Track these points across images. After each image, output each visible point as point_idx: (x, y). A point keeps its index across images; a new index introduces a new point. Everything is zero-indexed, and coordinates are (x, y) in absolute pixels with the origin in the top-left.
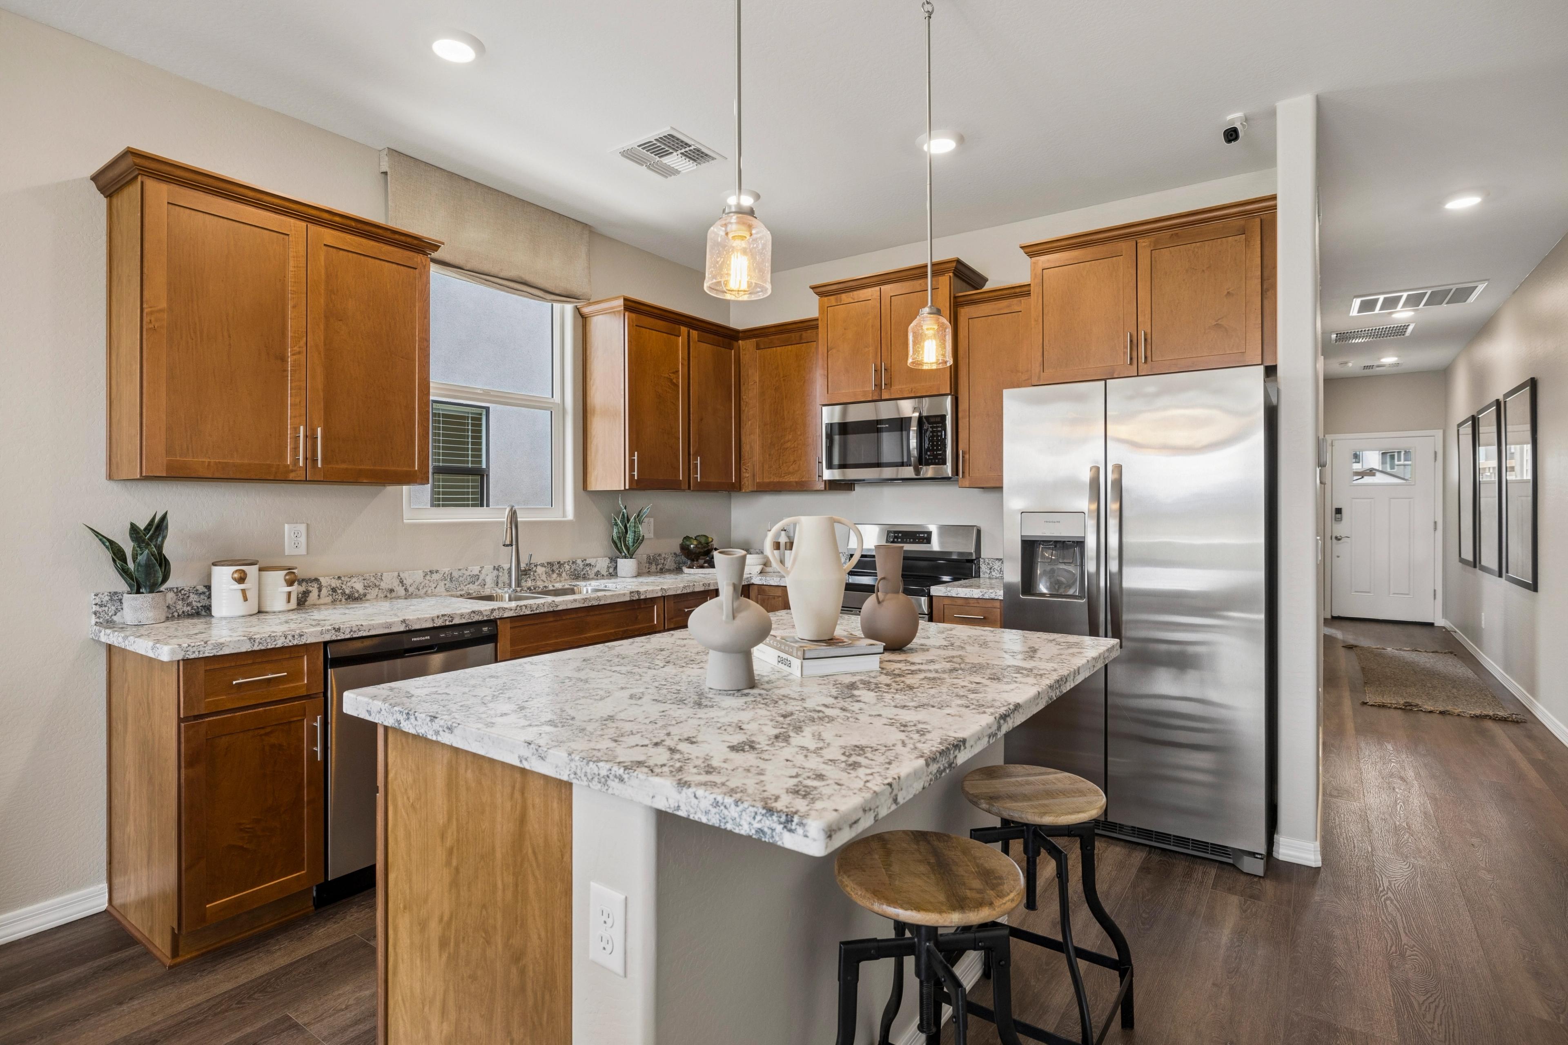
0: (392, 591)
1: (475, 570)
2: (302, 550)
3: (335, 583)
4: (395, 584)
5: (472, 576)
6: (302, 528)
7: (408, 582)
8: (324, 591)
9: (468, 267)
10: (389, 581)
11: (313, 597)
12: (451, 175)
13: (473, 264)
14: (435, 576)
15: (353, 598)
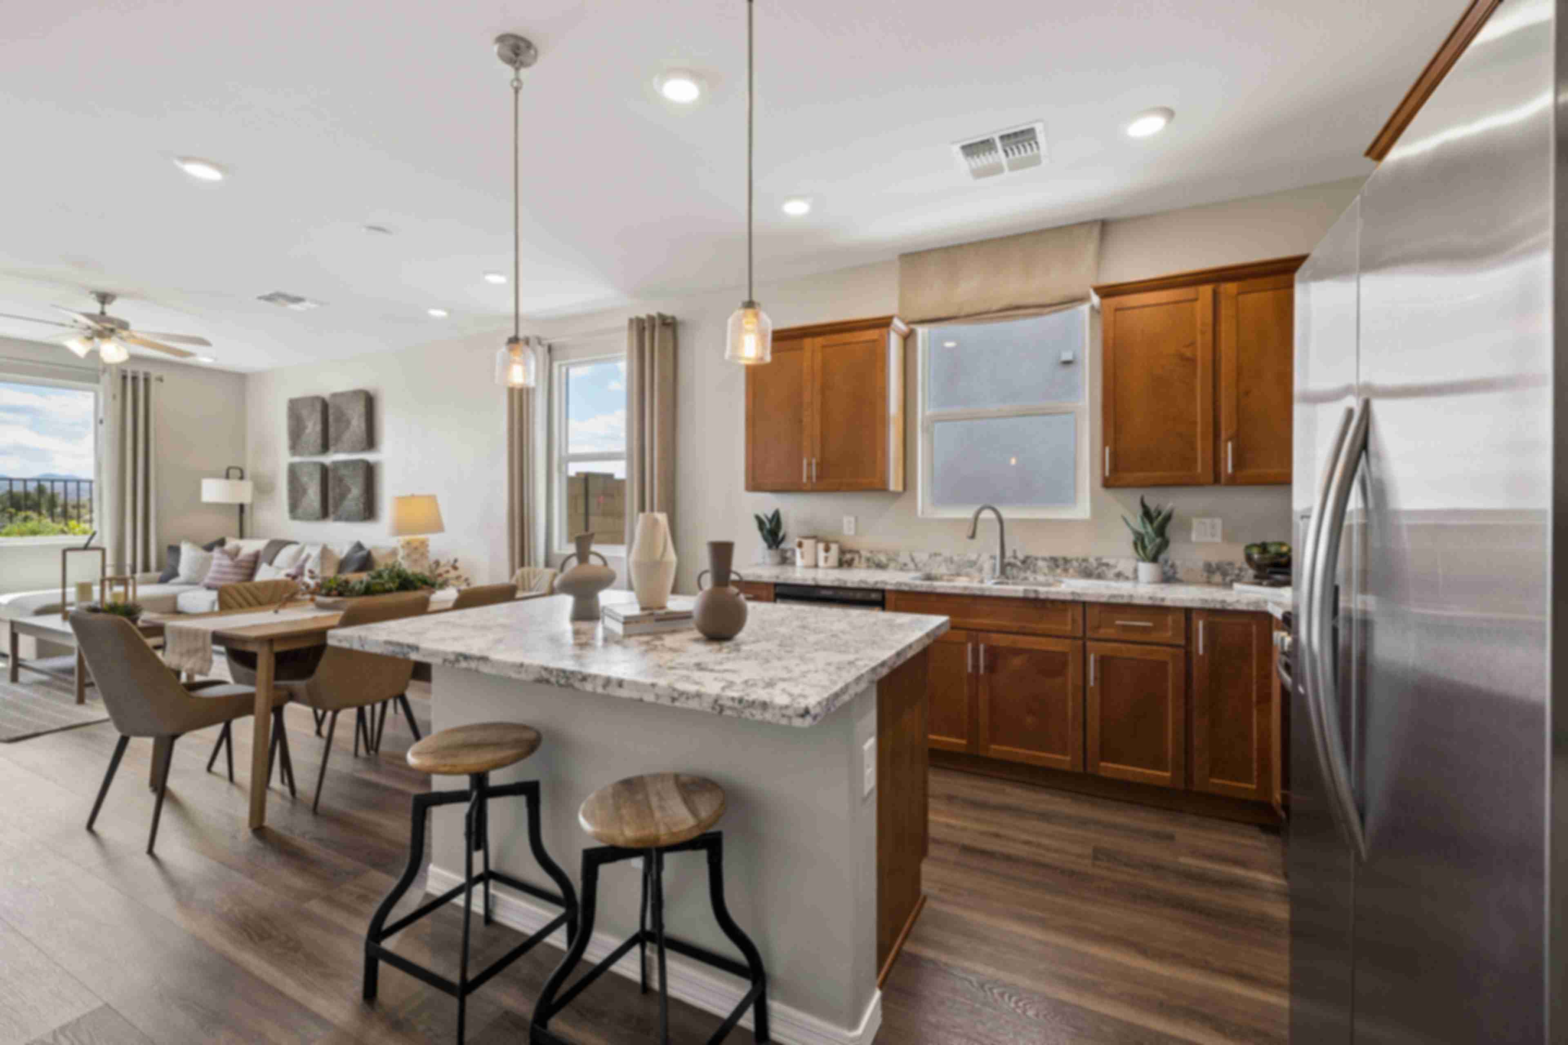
0: (905, 565)
1: (973, 557)
2: (852, 533)
3: (869, 555)
4: (908, 560)
5: (969, 561)
6: (852, 519)
7: (917, 560)
8: (863, 560)
9: (963, 313)
10: (904, 558)
11: (856, 562)
12: (946, 249)
13: (967, 310)
14: (939, 559)
15: (880, 566)
